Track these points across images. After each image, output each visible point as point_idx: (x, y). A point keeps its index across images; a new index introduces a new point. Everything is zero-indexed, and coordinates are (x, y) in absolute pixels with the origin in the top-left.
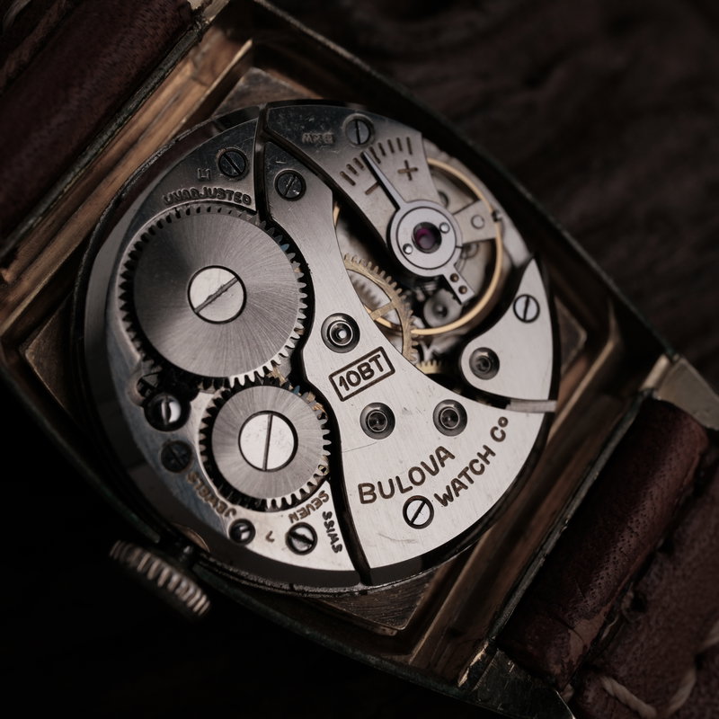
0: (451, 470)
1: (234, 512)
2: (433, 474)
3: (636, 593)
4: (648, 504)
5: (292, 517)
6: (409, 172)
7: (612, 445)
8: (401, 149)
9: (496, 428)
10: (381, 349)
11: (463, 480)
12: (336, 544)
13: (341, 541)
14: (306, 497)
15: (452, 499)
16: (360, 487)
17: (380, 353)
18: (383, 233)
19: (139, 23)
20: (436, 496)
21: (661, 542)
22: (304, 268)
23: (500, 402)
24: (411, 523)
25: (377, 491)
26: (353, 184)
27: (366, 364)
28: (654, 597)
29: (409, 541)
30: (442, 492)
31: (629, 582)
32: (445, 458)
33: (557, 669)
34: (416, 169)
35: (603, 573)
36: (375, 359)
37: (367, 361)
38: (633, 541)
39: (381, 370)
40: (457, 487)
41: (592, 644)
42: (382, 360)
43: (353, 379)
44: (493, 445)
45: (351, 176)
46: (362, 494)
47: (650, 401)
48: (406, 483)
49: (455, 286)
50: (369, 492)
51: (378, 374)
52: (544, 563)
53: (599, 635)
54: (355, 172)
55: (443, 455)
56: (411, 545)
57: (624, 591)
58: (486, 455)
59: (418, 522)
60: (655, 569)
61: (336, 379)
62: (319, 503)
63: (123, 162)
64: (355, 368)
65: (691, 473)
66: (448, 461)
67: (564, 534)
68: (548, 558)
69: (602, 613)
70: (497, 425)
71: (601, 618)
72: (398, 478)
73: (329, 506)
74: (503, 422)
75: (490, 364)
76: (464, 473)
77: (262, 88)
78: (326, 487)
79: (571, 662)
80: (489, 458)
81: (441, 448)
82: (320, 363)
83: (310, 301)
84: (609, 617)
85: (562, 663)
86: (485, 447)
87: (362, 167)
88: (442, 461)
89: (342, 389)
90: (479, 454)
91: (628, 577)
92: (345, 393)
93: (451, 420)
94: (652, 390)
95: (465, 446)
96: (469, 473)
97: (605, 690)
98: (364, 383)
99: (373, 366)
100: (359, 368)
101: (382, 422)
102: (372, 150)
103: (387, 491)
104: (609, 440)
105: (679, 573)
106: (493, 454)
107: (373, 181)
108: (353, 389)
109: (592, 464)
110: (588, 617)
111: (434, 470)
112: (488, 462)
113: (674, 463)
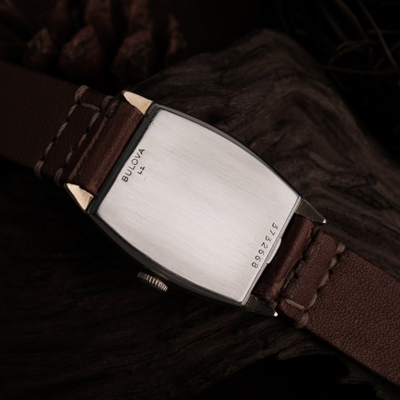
3: (294, 273)
4: (294, 247)
19: (128, 123)
21: (302, 257)
28: (300, 274)
31: (291, 271)
33: (269, 298)
35: (282, 269)
38: (290, 258)
41: (280, 290)
53: (283, 287)
57: (290, 273)
60: (300, 265)
65: (309, 235)
69: (282, 281)
71: (283, 282)
79: (273, 296)
84: (286, 281)
85: (271, 296)
91: (290, 269)
97: (287, 303)
105: (308, 266)
110: (278, 282)
113: (302, 233)
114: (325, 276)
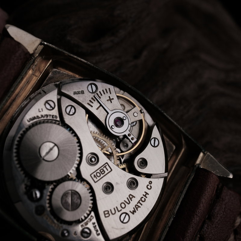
0: (134, 202)
1: (62, 227)
2: (129, 204)
3: (200, 235)
4: (201, 205)
5: (82, 226)
6: (110, 100)
7: (188, 185)
8: (107, 92)
9: (148, 185)
10: (107, 163)
11: (139, 205)
12: (98, 233)
13: (99, 232)
14: (86, 218)
15: (135, 212)
16: (104, 212)
17: (106, 164)
18: (104, 122)
19: (12, 61)
20: (130, 211)
21: (207, 216)
22: (78, 138)
23: (148, 176)
24: (122, 222)
25: (110, 213)
26: (92, 106)
27: (102, 169)
28: (206, 235)
29: (122, 228)
30: (132, 210)
32: (132, 198)
34: (113, 99)
35: (189, 231)
36: (105, 167)
37: (102, 168)
38: (198, 218)
39: (107, 170)
40: (137, 207)
42: (107, 167)
43: (98, 175)
44: (148, 191)
45: (91, 104)
46: (105, 214)
47: (199, 168)
48: (120, 208)
49: (130, 138)
50: (107, 213)
51: (106, 172)
52: (169, 229)
54: (92, 103)
55: (131, 197)
56: (123, 230)
57: (196, 236)
58: (146, 195)
59: (125, 221)
60: (206, 226)
61: (93, 176)
62: (91, 220)
63: (11, 107)
64: (98, 171)
65: (215, 192)
66: (133, 199)
67: (174, 218)
68: (170, 227)
70: (149, 184)
72: (117, 207)
73: (94, 220)
74: (151, 183)
75: (144, 163)
76: (139, 202)
77: (58, 75)
78: (93, 214)
80: (147, 196)
81: (130, 195)
82: (86, 170)
83: (81, 150)
86: (145, 192)
87: (94, 101)
88: (131, 199)
89: (95, 179)
90: (143, 195)
91: (197, 231)
92: (96, 180)
93: (133, 184)
94: (199, 164)
95: (138, 192)
96: (141, 202)
98: (102, 176)
99: (105, 169)
100: (100, 171)
101: (109, 189)
102: (97, 94)
103: (113, 212)
104: (186, 184)
105: (213, 226)
106: (148, 194)
107: (99, 105)
108: (98, 178)
109: (181, 192)
111: (128, 202)
112: (147, 197)
113: (209, 190)
114: (230, 237)
